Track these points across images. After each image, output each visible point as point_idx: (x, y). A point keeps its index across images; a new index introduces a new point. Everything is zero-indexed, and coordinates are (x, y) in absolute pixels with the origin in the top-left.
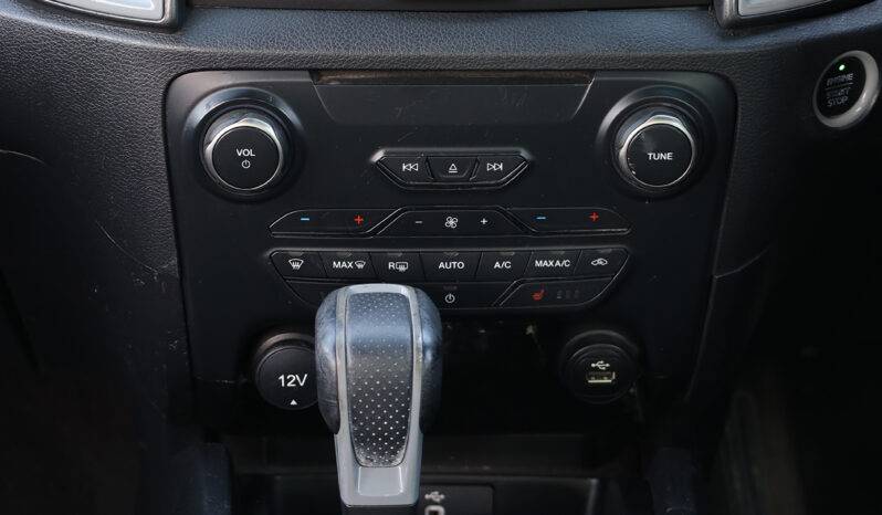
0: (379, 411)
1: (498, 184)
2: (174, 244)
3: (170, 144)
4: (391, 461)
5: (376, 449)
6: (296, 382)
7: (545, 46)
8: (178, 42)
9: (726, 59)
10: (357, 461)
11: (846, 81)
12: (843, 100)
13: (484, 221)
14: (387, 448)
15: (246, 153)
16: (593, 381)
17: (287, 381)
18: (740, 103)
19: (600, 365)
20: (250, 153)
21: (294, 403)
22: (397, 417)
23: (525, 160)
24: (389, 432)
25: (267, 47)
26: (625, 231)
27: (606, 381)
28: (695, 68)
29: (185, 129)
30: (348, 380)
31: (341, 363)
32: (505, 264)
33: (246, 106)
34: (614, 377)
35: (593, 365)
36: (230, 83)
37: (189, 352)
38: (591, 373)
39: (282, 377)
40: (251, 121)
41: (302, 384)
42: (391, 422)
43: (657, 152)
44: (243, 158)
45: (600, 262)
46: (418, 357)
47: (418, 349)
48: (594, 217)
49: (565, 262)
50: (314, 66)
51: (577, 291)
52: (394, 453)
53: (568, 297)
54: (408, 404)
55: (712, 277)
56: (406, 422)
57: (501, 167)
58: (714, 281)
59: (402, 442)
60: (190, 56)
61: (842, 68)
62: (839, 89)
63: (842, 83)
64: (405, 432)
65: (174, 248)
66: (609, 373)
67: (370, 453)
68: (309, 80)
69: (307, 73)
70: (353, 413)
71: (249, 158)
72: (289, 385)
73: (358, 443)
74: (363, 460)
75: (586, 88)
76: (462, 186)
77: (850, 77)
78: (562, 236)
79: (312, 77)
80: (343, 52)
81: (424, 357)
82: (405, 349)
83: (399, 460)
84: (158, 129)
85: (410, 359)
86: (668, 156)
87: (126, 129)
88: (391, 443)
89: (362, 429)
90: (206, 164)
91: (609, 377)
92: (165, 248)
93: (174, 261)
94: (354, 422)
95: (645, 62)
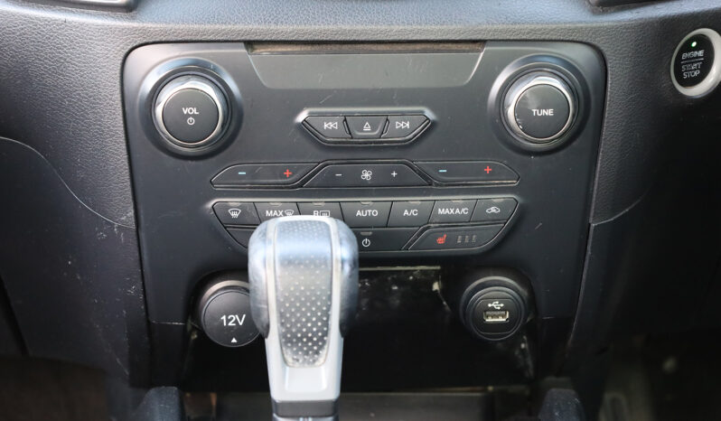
0: (304, 314)
1: (405, 141)
2: (131, 197)
3: (127, 109)
4: (314, 361)
5: (301, 349)
6: (236, 322)
7: (444, 19)
8: (133, 18)
9: (596, 31)
10: (285, 361)
11: (697, 57)
12: (696, 74)
13: (394, 174)
14: (310, 348)
15: (191, 111)
16: (489, 320)
17: (228, 321)
18: (609, 69)
19: (496, 305)
20: (194, 111)
21: (234, 341)
22: (319, 319)
23: (428, 119)
24: (313, 333)
25: (209, 22)
26: (515, 183)
27: (501, 319)
28: (571, 38)
29: (139, 94)
30: (276, 286)
31: (270, 272)
32: (412, 211)
33: (191, 73)
34: (507, 316)
35: (490, 305)
36: (177, 54)
37: (145, 297)
38: (488, 313)
39: (224, 318)
40: (195, 84)
41: (241, 324)
42: (314, 324)
43: (539, 109)
44: (188, 115)
45: (493, 210)
46: (337, 267)
47: (337, 260)
48: (488, 170)
49: (463, 210)
50: (248, 38)
51: (474, 236)
52: (317, 352)
53: (467, 241)
54: (329, 307)
55: (590, 225)
56: (326, 324)
57: (408, 125)
58: (592, 229)
59: (324, 342)
60: (144, 31)
61: (694, 44)
62: (693, 63)
63: (694, 58)
64: (326, 334)
65: (131, 200)
66: (503, 312)
67: (296, 353)
68: (244, 51)
69: (242, 44)
70: (281, 315)
71: (194, 116)
72: (230, 324)
73: (286, 343)
74: (290, 360)
75: (478, 57)
76: (375, 142)
77: (701, 53)
78: (461, 187)
79: (247, 49)
80: (273, 27)
81: (342, 268)
82: (325, 259)
83: (321, 360)
84: (118, 96)
85: (330, 268)
86: (549, 112)
87: (90, 97)
88: (315, 344)
89: (288, 330)
90: (157, 124)
91: (503, 316)
92: (123, 202)
93: (131, 213)
94: (282, 324)
95: (528, 33)
